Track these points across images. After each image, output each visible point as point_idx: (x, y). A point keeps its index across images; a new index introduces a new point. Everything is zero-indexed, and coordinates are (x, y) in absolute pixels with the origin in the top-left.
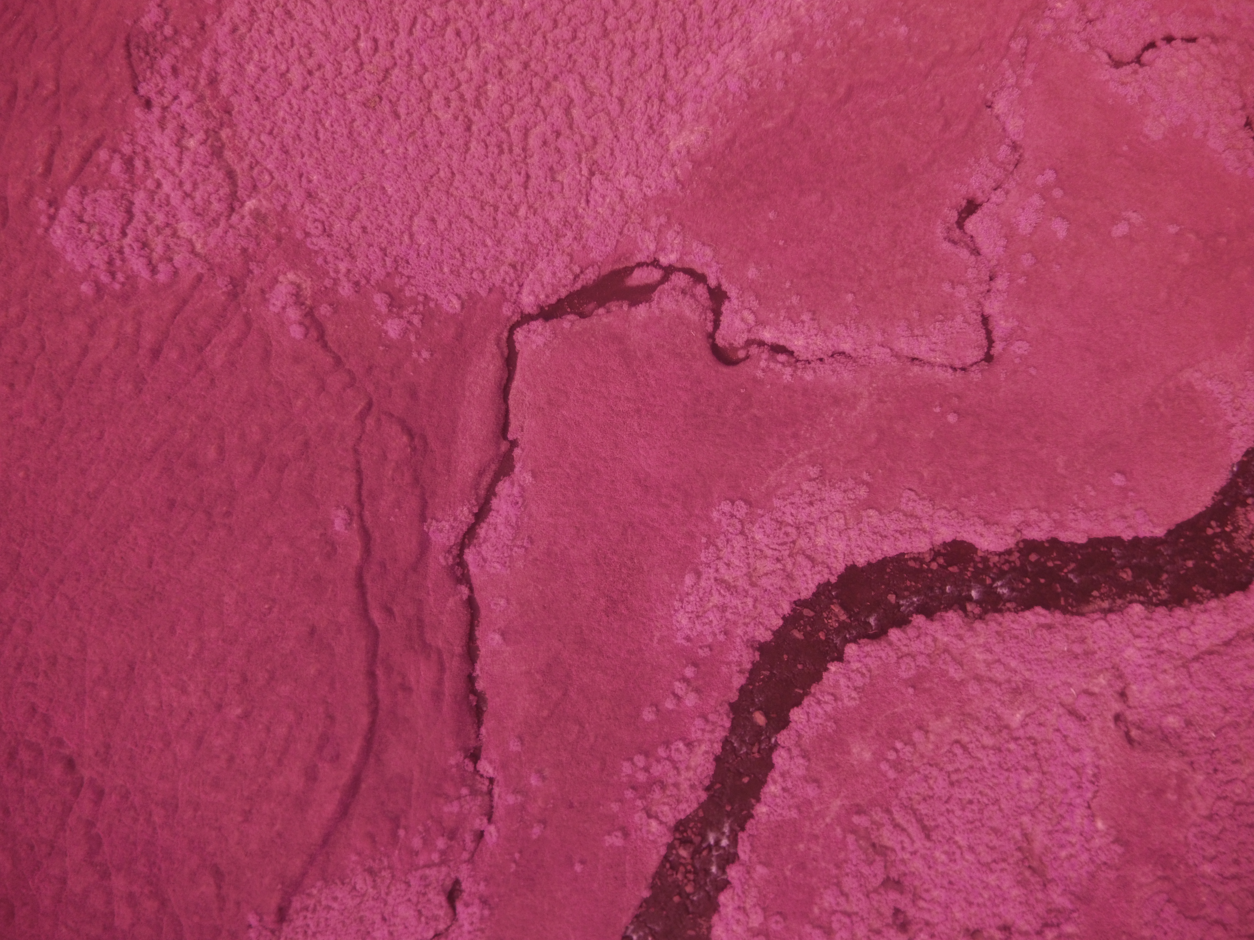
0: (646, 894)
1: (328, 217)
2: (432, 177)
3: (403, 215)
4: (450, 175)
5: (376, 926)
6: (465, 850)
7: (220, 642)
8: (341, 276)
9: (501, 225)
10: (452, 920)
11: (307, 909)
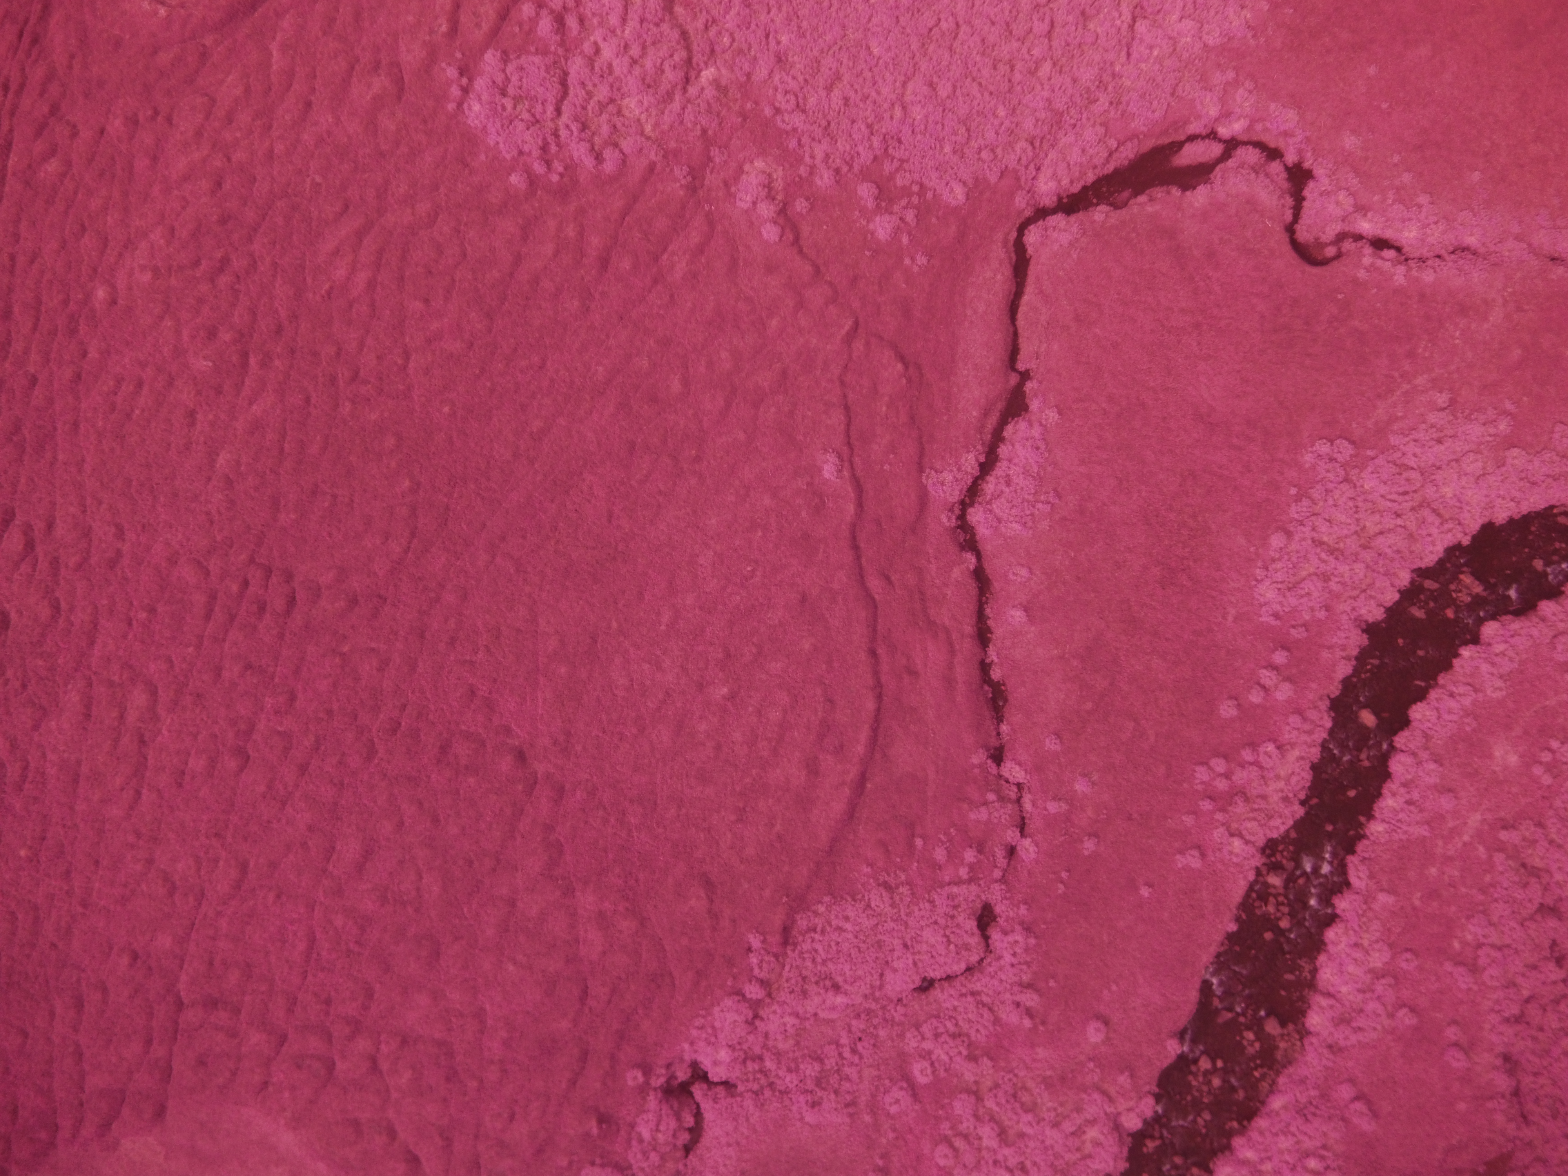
0: (1233, 927)
1: (802, 88)
2: (931, 30)
3: (895, 81)
4: (954, 26)
5: (896, 954)
7: (697, 611)
8: (818, 161)
9: (1018, 88)
10: (986, 951)
11: (814, 930)
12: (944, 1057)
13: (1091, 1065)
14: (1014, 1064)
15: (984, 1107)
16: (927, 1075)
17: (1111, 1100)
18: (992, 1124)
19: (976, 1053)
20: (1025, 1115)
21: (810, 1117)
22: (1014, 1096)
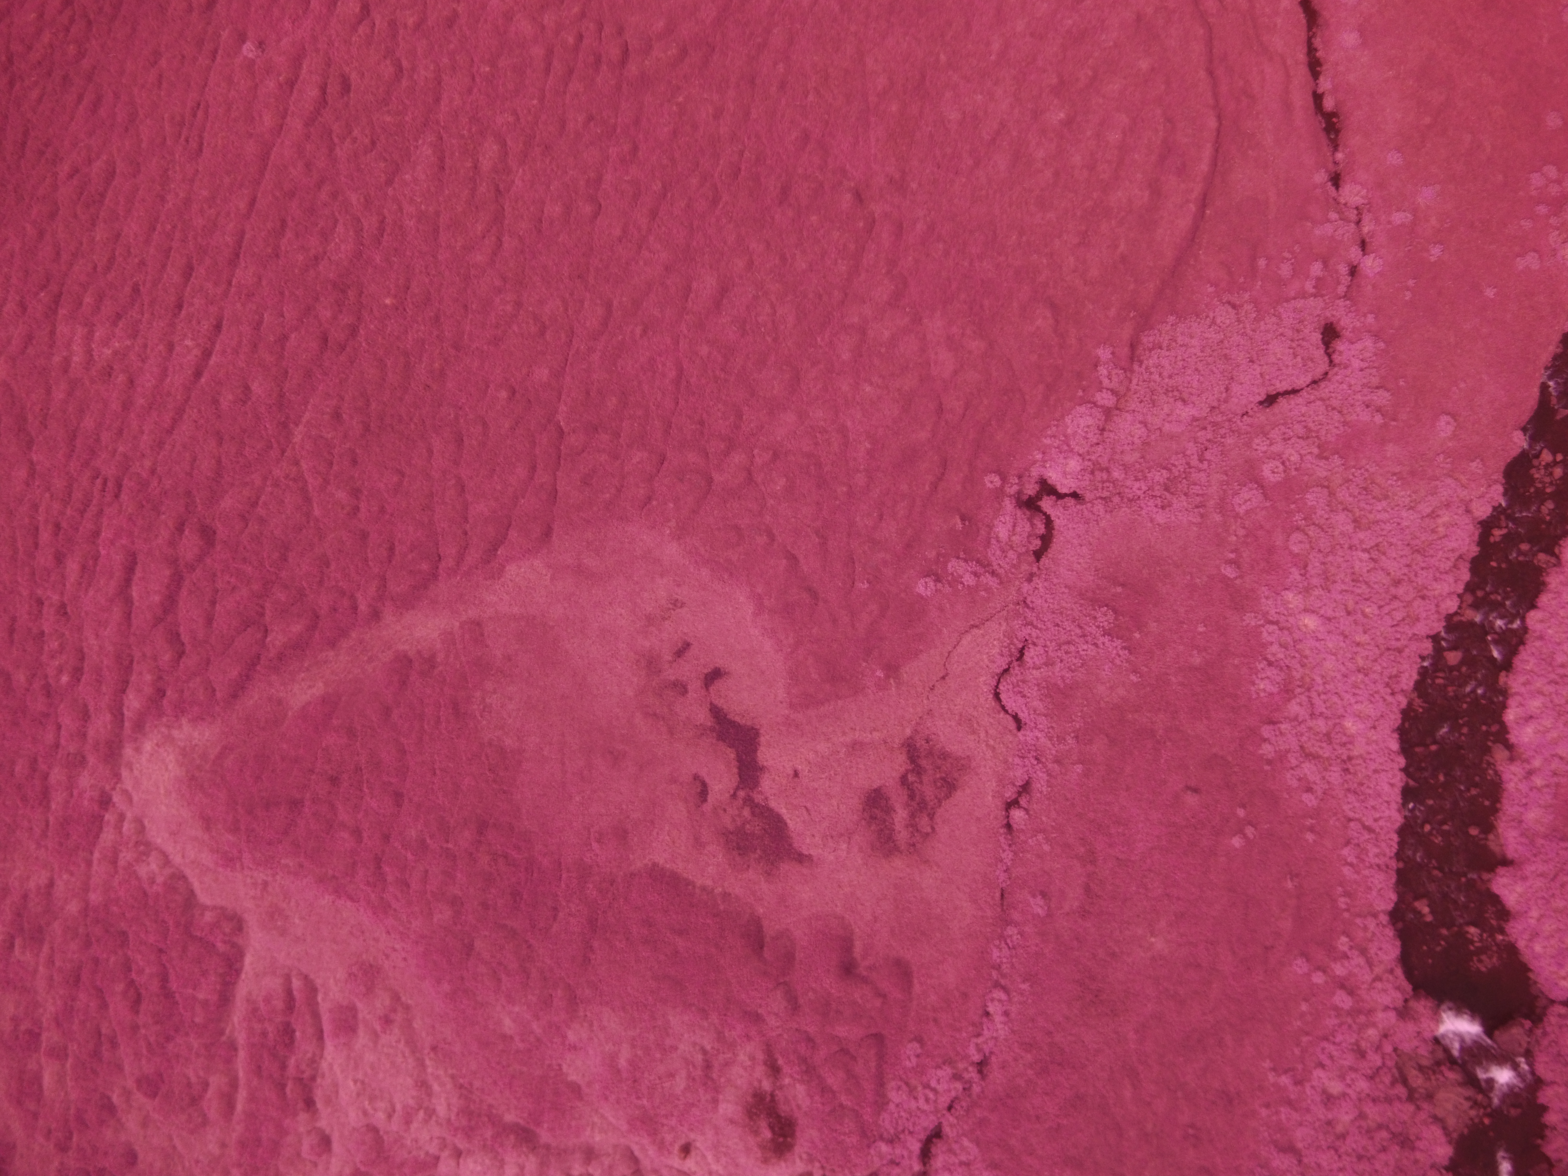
5: (1241, 368)
6: (1339, 284)
10: (1330, 365)
11: (1160, 347)
12: (1295, 458)
13: (1441, 458)
14: (1364, 462)
15: (1336, 498)
16: (1278, 474)
17: (1463, 486)
18: (1346, 512)
19: (1325, 454)
20: (1378, 504)
21: (1161, 518)
22: (1365, 489)
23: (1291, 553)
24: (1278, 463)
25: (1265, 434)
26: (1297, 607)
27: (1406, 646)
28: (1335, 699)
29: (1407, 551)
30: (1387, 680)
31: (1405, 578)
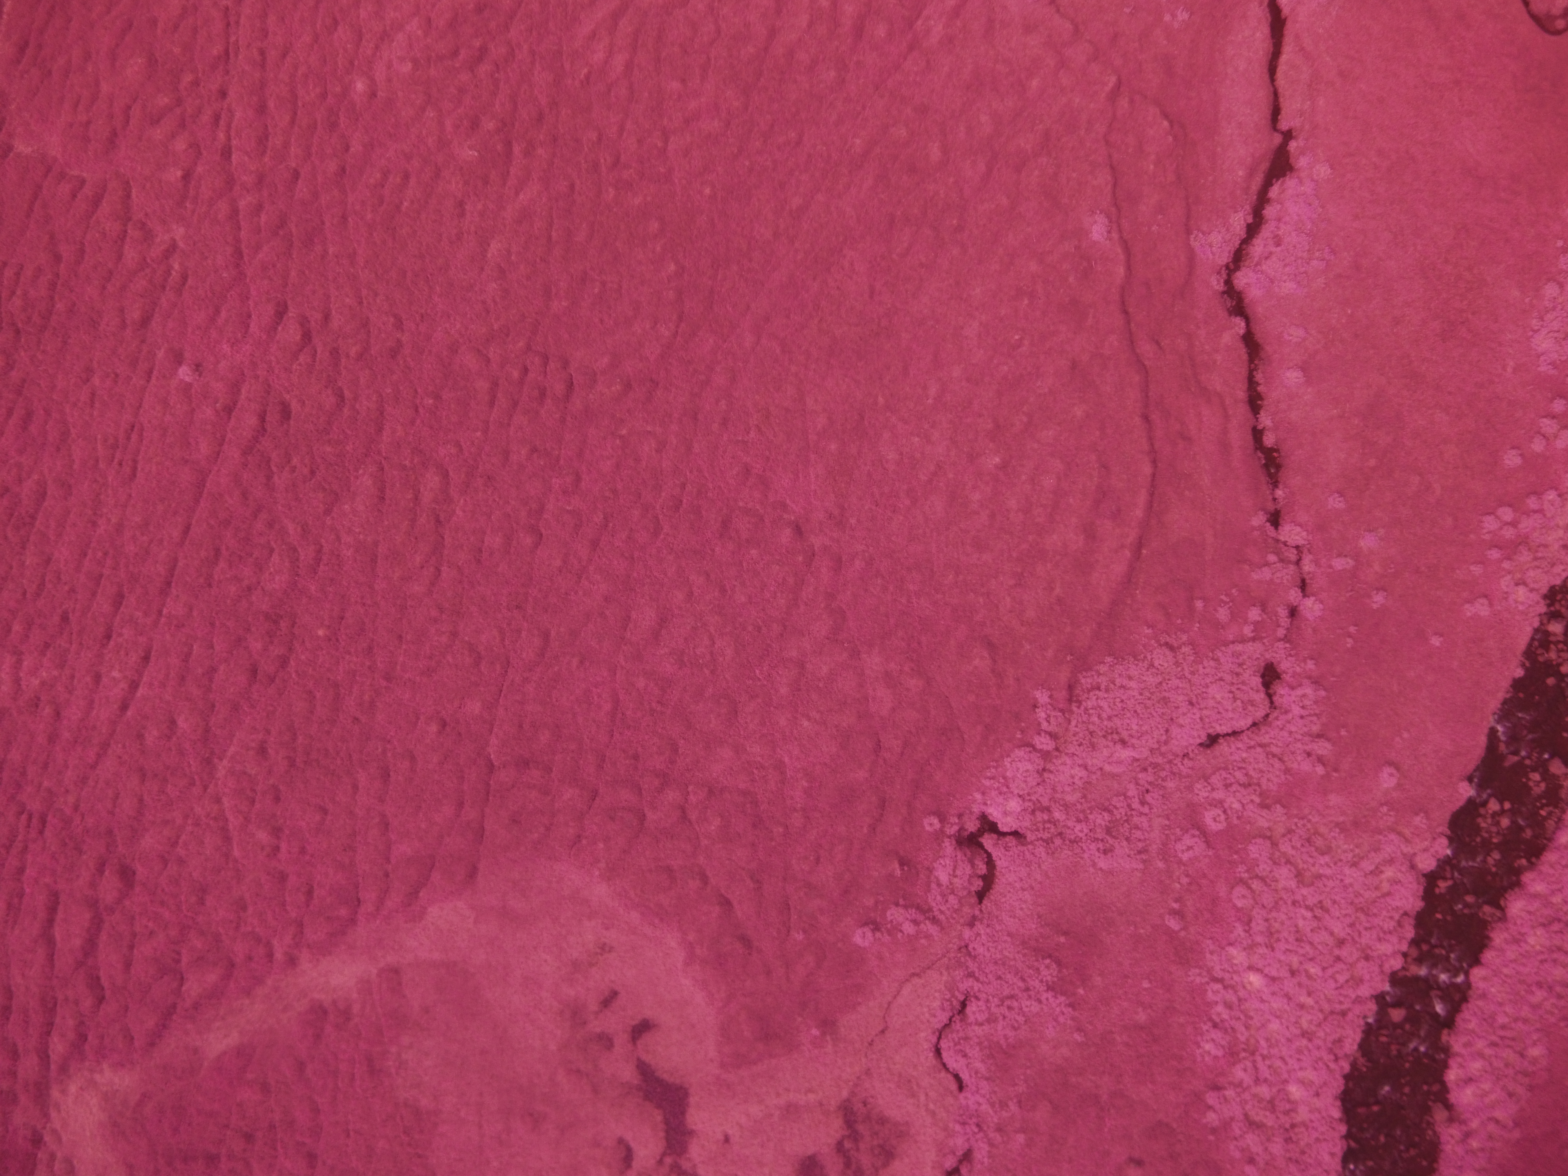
0: (1519, 673)
5: (1180, 711)
6: (1279, 626)
10: (1270, 708)
11: (1099, 689)
12: (1236, 806)
13: (1385, 809)
14: (1306, 811)
15: (1279, 851)
16: (1220, 822)
17: (1407, 841)
18: (1289, 866)
19: (1267, 801)
20: (1321, 858)
21: (1103, 863)
22: (1308, 840)
23: (1235, 906)
24: (1220, 812)
25: (1206, 778)
26: (1241, 964)
27: (1349, 1009)
28: (1278, 1063)
29: (1350, 911)
30: (1330, 1045)
31: (1349, 938)
